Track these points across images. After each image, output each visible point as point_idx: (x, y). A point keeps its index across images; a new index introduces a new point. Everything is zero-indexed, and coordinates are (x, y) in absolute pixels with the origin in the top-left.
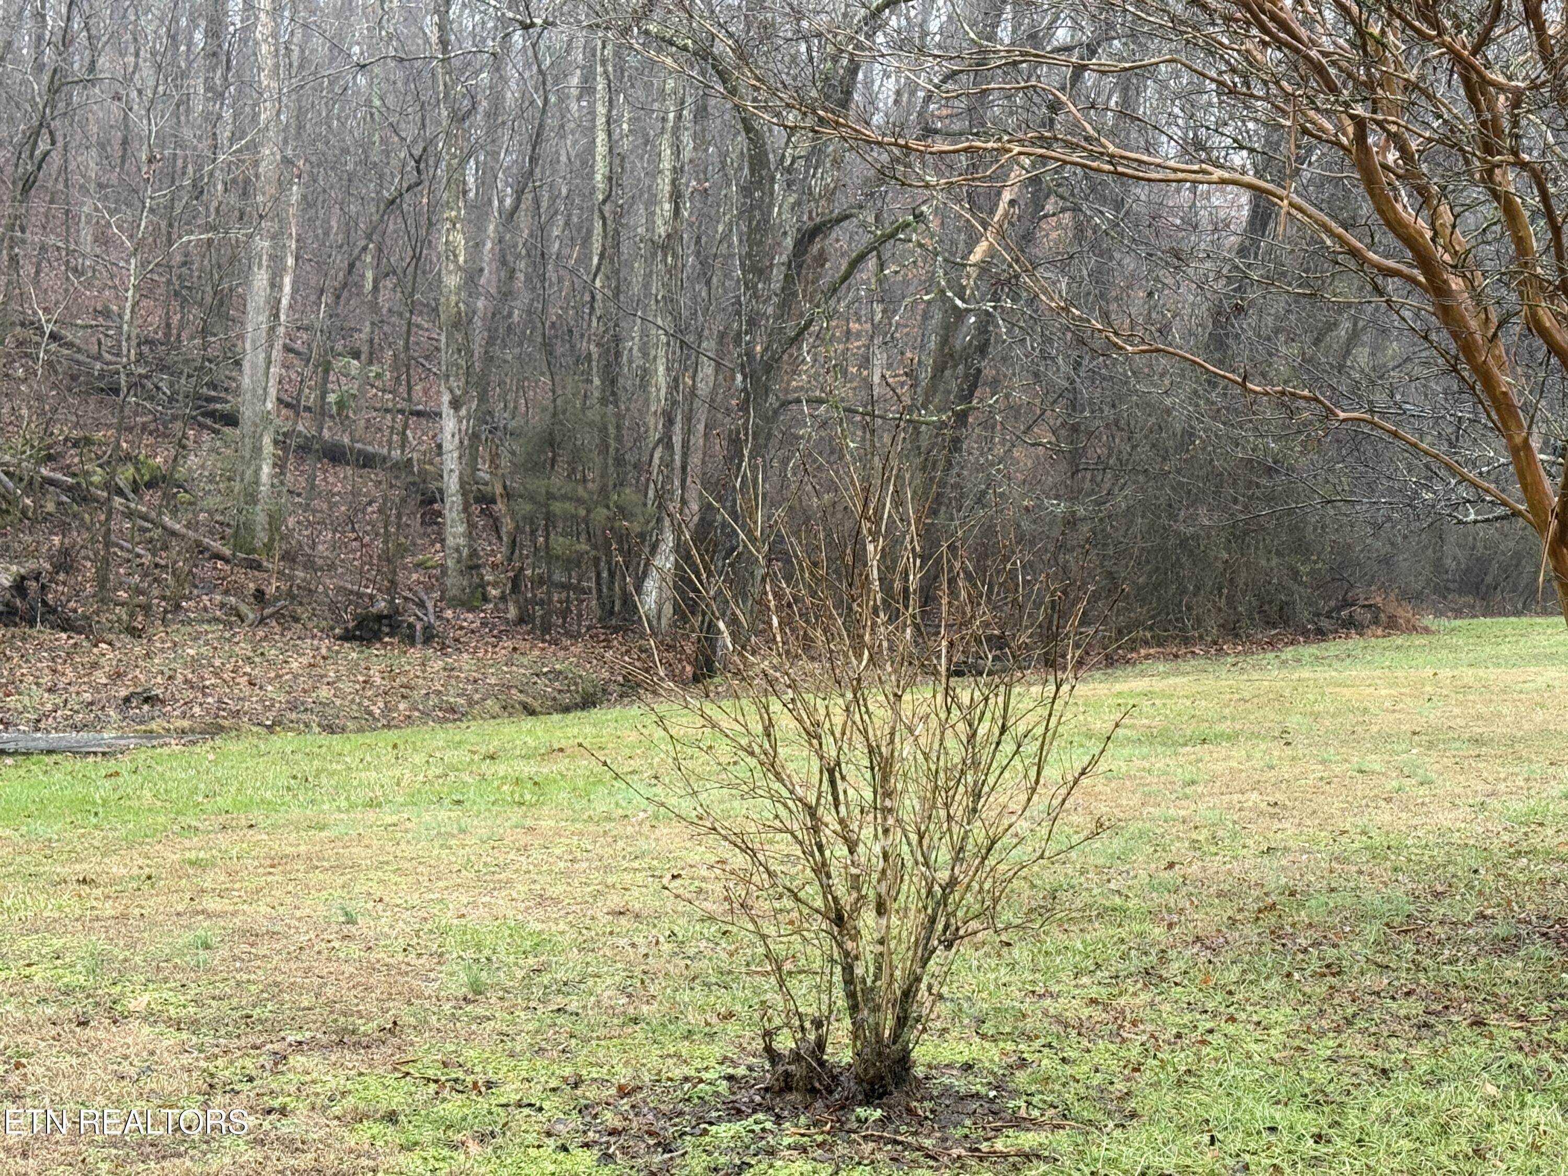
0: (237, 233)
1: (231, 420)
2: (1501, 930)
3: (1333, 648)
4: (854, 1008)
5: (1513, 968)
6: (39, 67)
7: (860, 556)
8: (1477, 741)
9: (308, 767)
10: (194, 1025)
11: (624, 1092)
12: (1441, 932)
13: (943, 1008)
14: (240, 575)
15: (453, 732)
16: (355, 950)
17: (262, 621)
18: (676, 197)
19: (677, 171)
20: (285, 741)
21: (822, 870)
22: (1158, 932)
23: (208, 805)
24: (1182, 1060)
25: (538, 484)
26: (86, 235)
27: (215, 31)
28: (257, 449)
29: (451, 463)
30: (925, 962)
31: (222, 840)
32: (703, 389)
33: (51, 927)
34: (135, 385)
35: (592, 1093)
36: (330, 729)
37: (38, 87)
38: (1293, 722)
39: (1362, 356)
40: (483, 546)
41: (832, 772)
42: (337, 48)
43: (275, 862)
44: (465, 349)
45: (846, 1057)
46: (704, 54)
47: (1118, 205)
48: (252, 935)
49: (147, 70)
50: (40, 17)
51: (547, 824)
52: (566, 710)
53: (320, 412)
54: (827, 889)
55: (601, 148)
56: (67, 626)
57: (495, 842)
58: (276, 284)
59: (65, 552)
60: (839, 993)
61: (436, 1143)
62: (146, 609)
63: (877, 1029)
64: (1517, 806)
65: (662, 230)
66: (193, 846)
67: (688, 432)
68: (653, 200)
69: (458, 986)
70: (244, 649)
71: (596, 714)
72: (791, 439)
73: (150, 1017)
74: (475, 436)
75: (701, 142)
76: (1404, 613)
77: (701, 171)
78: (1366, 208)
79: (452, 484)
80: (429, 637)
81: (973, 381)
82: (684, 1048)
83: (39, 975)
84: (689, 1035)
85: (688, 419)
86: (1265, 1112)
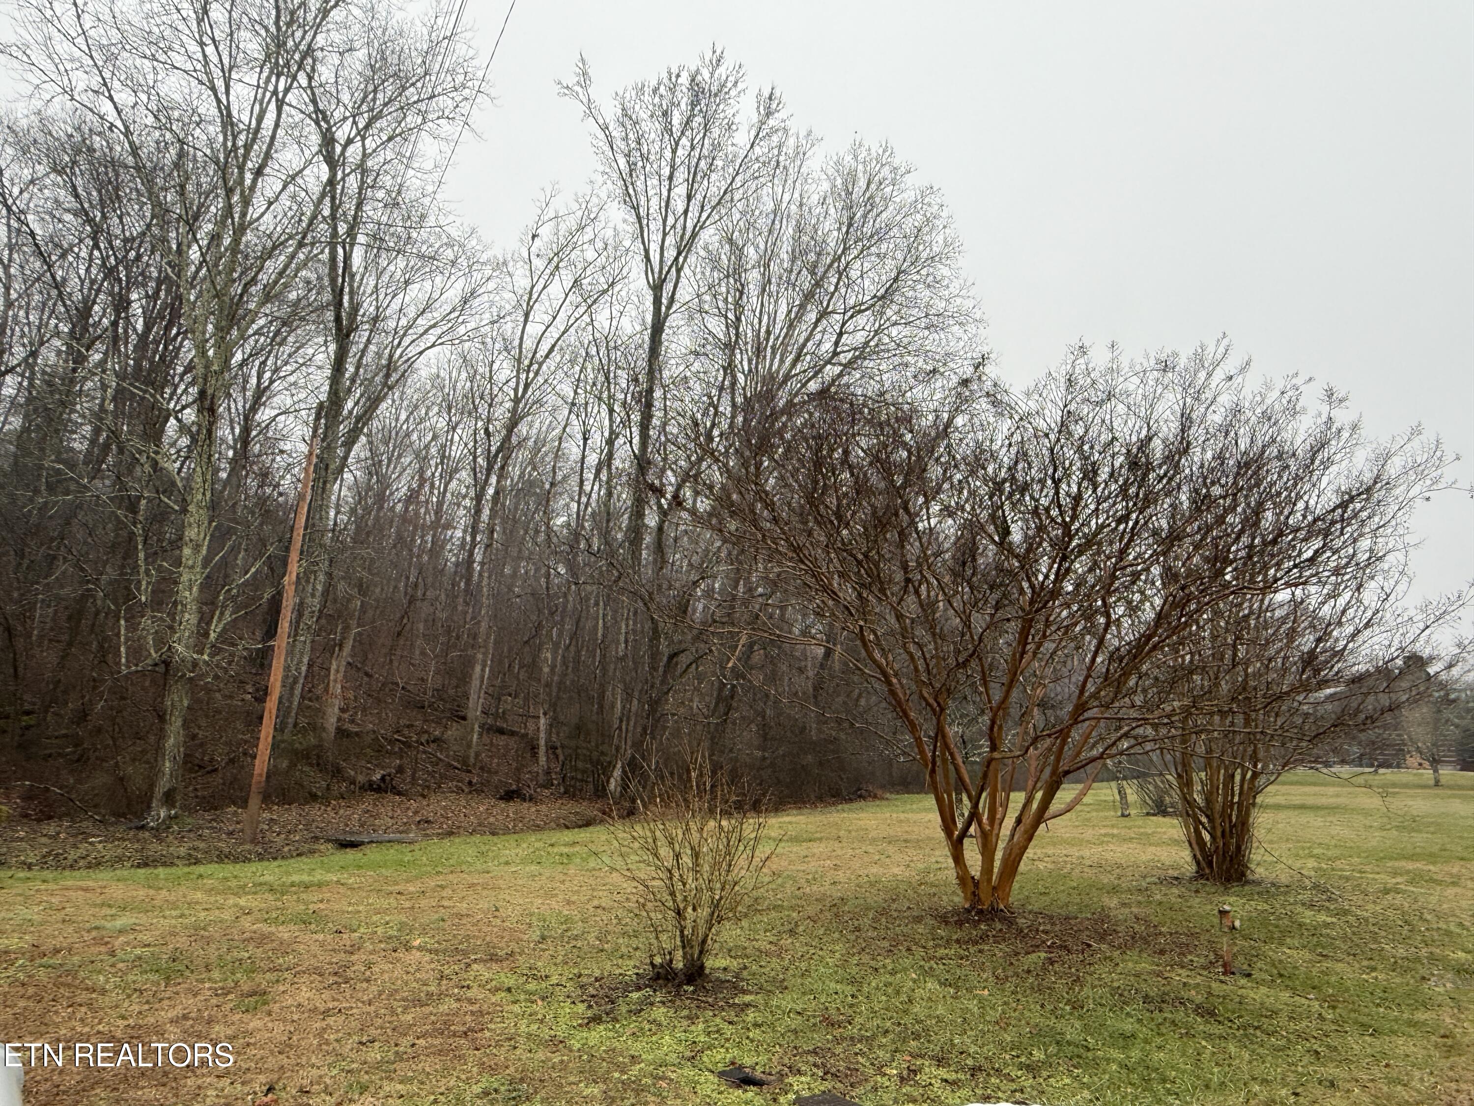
0: (471, 652)
1: (464, 718)
2: (917, 913)
3: (855, 805)
4: (684, 947)
5: (920, 928)
6: (406, 593)
7: (689, 779)
8: (906, 841)
9: (484, 848)
10: (437, 952)
11: (597, 980)
12: (895, 914)
13: (717, 945)
14: (463, 775)
15: (538, 836)
16: (498, 922)
17: (470, 792)
18: (626, 642)
19: (627, 633)
20: (477, 838)
21: (673, 894)
22: (794, 915)
23: (447, 863)
24: (803, 966)
25: (573, 743)
26: (418, 652)
27: (468, 582)
28: (473, 729)
29: (542, 735)
30: (710, 929)
31: (451, 877)
33: (386, 911)
34: (431, 705)
35: (584, 980)
36: (493, 834)
37: (405, 601)
38: (841, 833)
39: (863, 702)
40: (553, 765)
41: (678, 856)
42: (510, 590)
43: (472, 886)
44: (549, 694)
45: (680, 965)
46: (637, 594)
47: (779, 648)
48: (460, 916)
49: (443, 597)
50: (408, 578)
51: (572, 872)
52: (580, 827)
53: (496, 716)
54: (674, 901)
55: (601, 625)
56: (399, 794)
57: (551, 879)
58: (483, 670)
59: (401, 766)
60: (678, 939)
61: (526, 1000)
62: (428, 787)
63: (692, 955)
64: (921, 866)
65: (621, 653)
66: (440, 880)
67: (628, 725)
68: (618, 643)
69: (536, 936)
70: (463, 803)
71: (591, 828)
72: (665, 728)
73: (420, 948)
74: (551, 725)
75: (635, 623)
76: (879, 793)
77: (634, 631)
78: (864, 654)
79: (542, 742)
80: (531, 800)
81: (729, 708)
82: (620, 962)
83: (380, 931)
84: (622, 957)
85: (628, 720)
86: (833, 985)
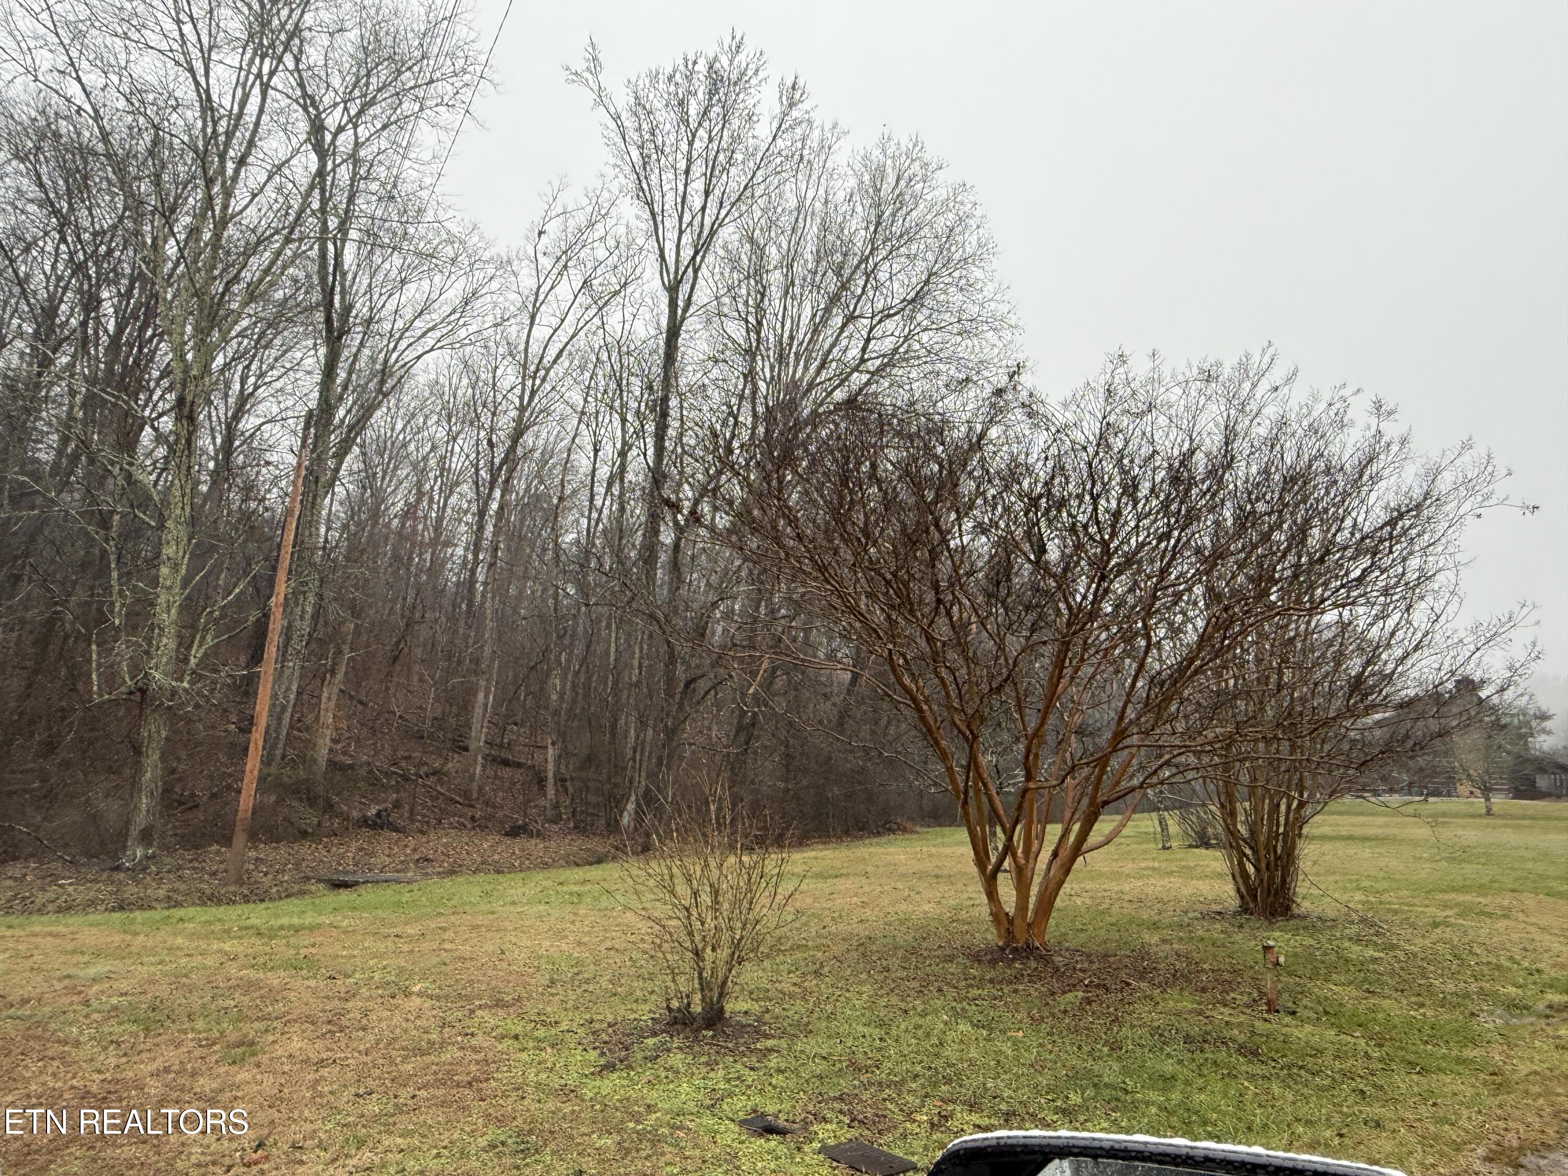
0: (473, 678)
1: (466, 749)
2: (948, 952)
3: (883, 840)
4: (702, 990)
5: (952, 968)
6: (403, 616)
7: (708, 810)
8: (937, 876)
9: (489, 888)
10: (438, 998)
11: (610, 1025)
12: (925, 954)
13: (737, 988)
14: (466, 810)
15: (546, 874)
16: (504, 965)
17: (473, 828)
18: (640, 667)
19: (641, 658)
20: (480, 877)
21: (691, 934)
22: (819, 955)
23: (449, 904)
24: (829, 1008)
25: (583, 774)
26: (416, 678)
27: (470, 604)
28: (475, 761)
29: (551, 767)
30: (730, 970)
31: (453, 918)
32: (648, 738)
33: (383, 955)
34: (431, 735)
35: (597, 1026)
36: (498, 872)
37: (402, 624)
38: (870, 869)
39: (891, 730)
40: (561, 799)
41: (696, 894)
42: (515, 612)
43: (475, 927)
44: (558, 723)
45: (699, 1009)
46: (652, 616)
47: (804, 672)
48: (463, 959)
49: (443, 619)
50: (405, 599)
51: (582, 912)
52: (591, 864)
53: (501, 746)
54: (692, 941)
55: (613, 649)
56: (396, 830)
57: (561, 919)
58: (486, 697)
59: (397, 801)
60: (696, 981)
61: (534, 1048)
62: (428, 823)
63: (711, 998)
64: (952, 902)
65: (634, 679)
66: (441, 922)
67: (642, 754)
68: (632, 668)
69: (545, 979)
70: (466, 839)
71: (603, 865)
72: (681, 758)
73: (420, 994)
74: (560, 756)
75: (650, 647)
76: (909, 825)
77: (650, 658)
78: (892, 678)
79: (550, 775)
80: (539, 834)
81: (750, 737)
82: (634, 1006)
83: (377, 976)
84: (636, 1001)
85: (642, 750)
86: (860, 1028)
